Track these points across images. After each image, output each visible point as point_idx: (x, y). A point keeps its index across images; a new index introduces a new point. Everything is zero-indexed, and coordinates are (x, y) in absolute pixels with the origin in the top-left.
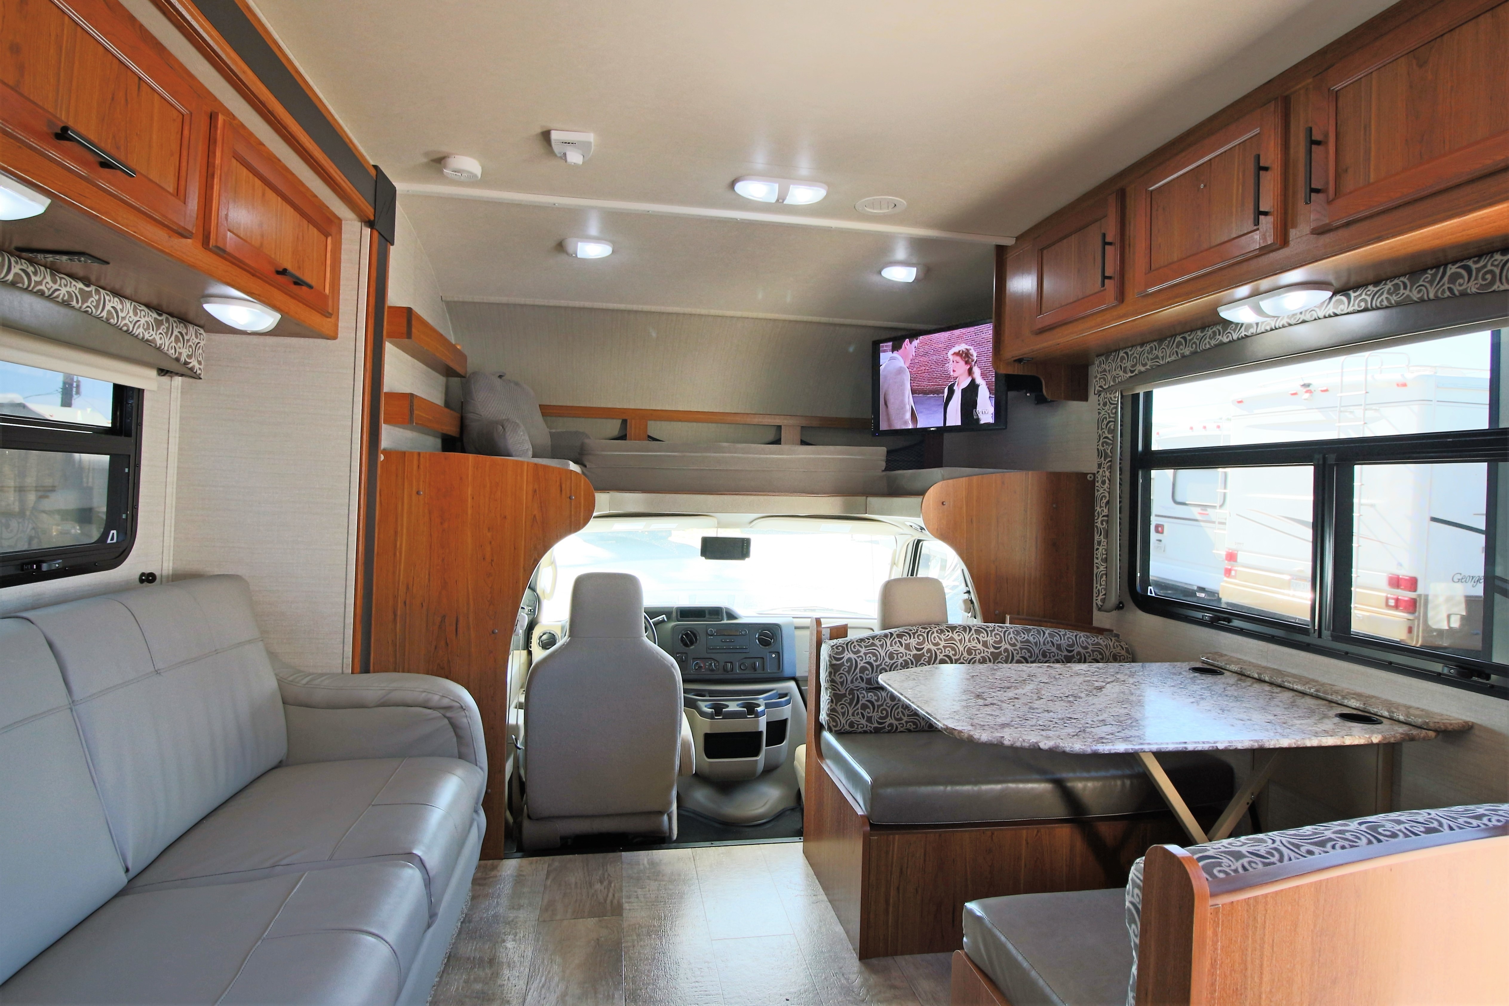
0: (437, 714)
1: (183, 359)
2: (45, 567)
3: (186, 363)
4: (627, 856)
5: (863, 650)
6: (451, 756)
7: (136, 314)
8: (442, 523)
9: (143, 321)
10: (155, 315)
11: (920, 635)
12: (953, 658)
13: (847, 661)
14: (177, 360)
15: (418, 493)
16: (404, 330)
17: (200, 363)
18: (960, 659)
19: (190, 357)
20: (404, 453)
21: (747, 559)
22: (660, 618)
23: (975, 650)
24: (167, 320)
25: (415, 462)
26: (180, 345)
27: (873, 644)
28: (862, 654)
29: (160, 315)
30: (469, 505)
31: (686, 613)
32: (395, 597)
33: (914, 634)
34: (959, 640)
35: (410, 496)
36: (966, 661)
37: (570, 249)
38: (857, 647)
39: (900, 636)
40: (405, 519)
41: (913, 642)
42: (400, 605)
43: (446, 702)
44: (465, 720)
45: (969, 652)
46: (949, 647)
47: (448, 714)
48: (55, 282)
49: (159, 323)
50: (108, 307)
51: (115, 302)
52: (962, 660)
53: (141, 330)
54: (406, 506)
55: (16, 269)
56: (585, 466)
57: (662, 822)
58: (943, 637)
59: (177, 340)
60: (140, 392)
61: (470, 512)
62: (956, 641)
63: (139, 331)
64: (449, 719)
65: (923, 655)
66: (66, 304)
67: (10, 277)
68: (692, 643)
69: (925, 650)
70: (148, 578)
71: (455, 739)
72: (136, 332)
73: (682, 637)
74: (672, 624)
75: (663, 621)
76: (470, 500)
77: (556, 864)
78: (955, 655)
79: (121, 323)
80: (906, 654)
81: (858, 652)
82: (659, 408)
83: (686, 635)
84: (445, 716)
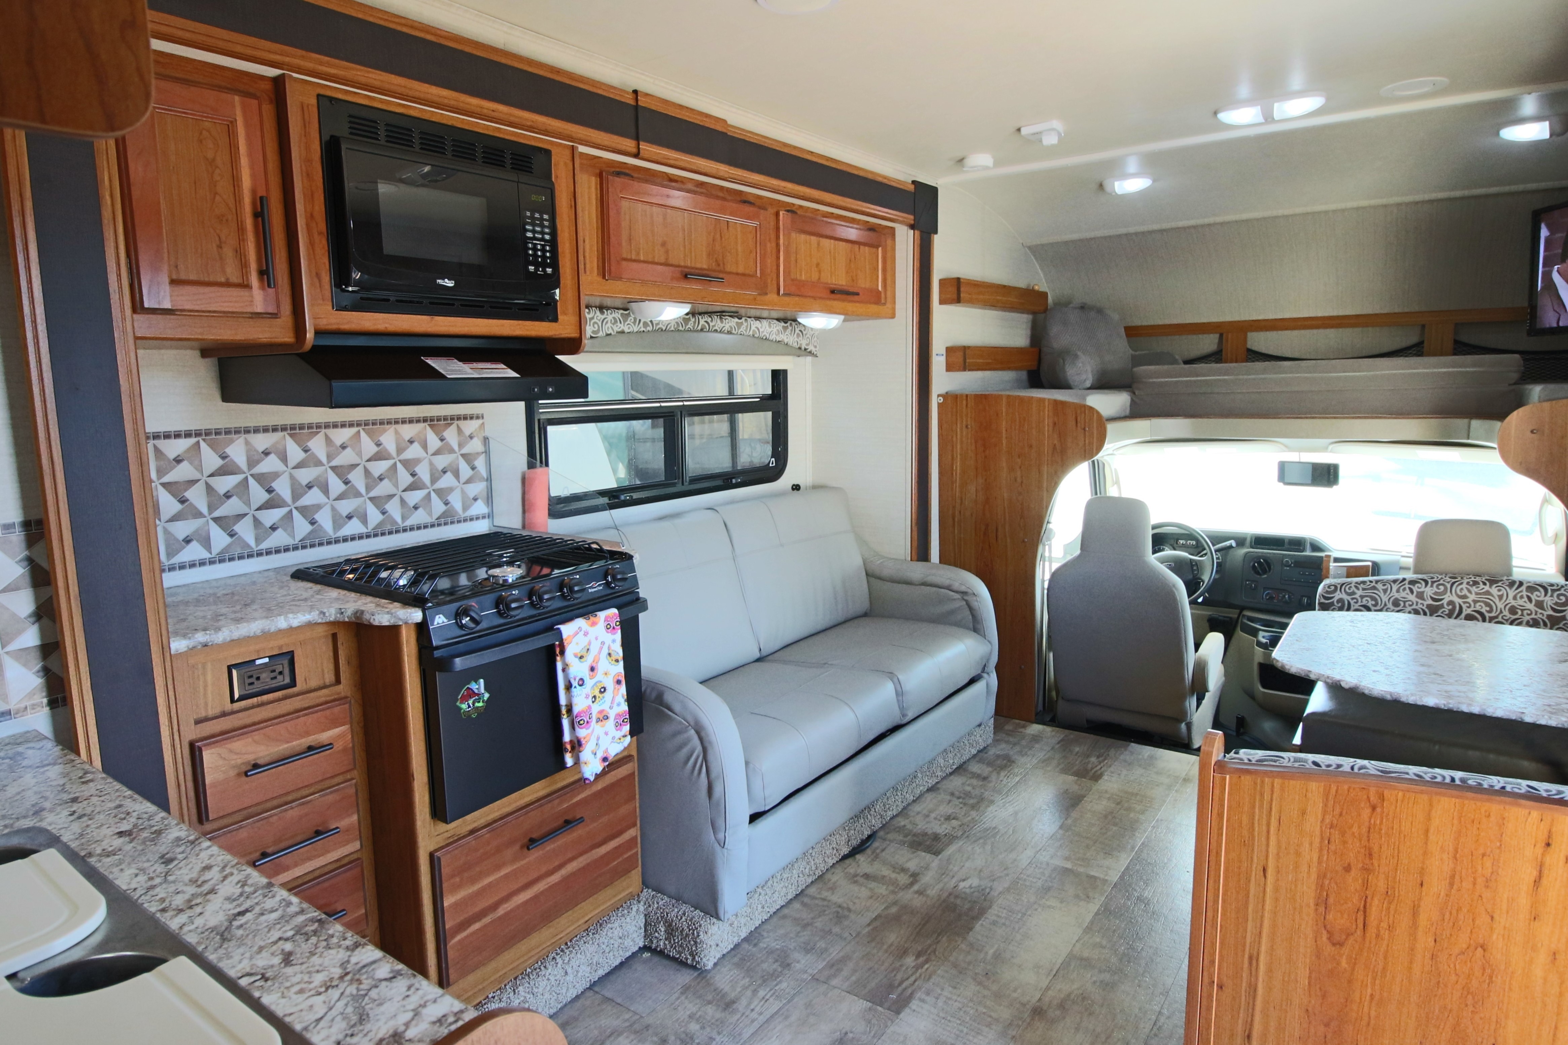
0: (957, 596)
1: (803, 348)
2: (734, 481)
3: (805, 349)
4: (1134, 746)
5: (1360, 593)
6: (968, 628)
7: (770, 327)
8: (984, 451)
9: (775, 330)
10: (783, 324)
11: (1442, 584)
12: (1487, 615)
13: (1338, 601)
14: (800, 348)
15: (967, 427)
16: (955, 296)
17: (815, 347)
18: (1496, 617)
19: (807, 345)
20: (957, 396)
21: (1335, 487)
22: (1227, 543)
23: (1522, 610)
24: (791, 324)
25: (964, 402)
26: (801, 338)
27: (1374, 588)
28: (1357, 596)
29: (786, 323)
30: (1004, 436)
31: (1261, 541)
32: (954, 507)
33: (1433, 582)
34: (1499, 596)
35: (961, 430)
36: (1507, 620)
37: (1108, 188)
38: (1353, 589)
39: (1413, 582)
40: (959, 447)
41: (1429, 591)
42: (957, 513)
43: (963, 588)
44: (976, 603)
45: (1513, 610)
46: (1482, 601)
47: (966, 598)
48: (722, 322)
49: (785, 328)
50: (753, 328)
51: (757, 324)
52: (1500, 619)
53: (774, 336)
54: (959, 437)
55: (702, 322)
56: (1134, 393)
57: (1179, 729)
58: (1474, 589)
59: (798, 335)
60: (785, 372)
61: (1004, 442)
62: (1493, 596)
63: (773, 337)
64: (966, 601)
65: (1442, 606)
66: (729, 333)
67: (699, 328)
68: (1265, 572)
69: (1445, 602)
70: (796, 488)
71: (971, 617)
72: (771, 338)
73: (1254, 565)
74: (1243, 551)
75: (1231, 547)
76: (1004, 431)
77: (1072, 736)
78: (1490, 611)
79: (762, 335)
80: (1417, 603)
81: (1353, 593)
82: (1260, 318)
83: (1259, 563)
84: (964, 599)
